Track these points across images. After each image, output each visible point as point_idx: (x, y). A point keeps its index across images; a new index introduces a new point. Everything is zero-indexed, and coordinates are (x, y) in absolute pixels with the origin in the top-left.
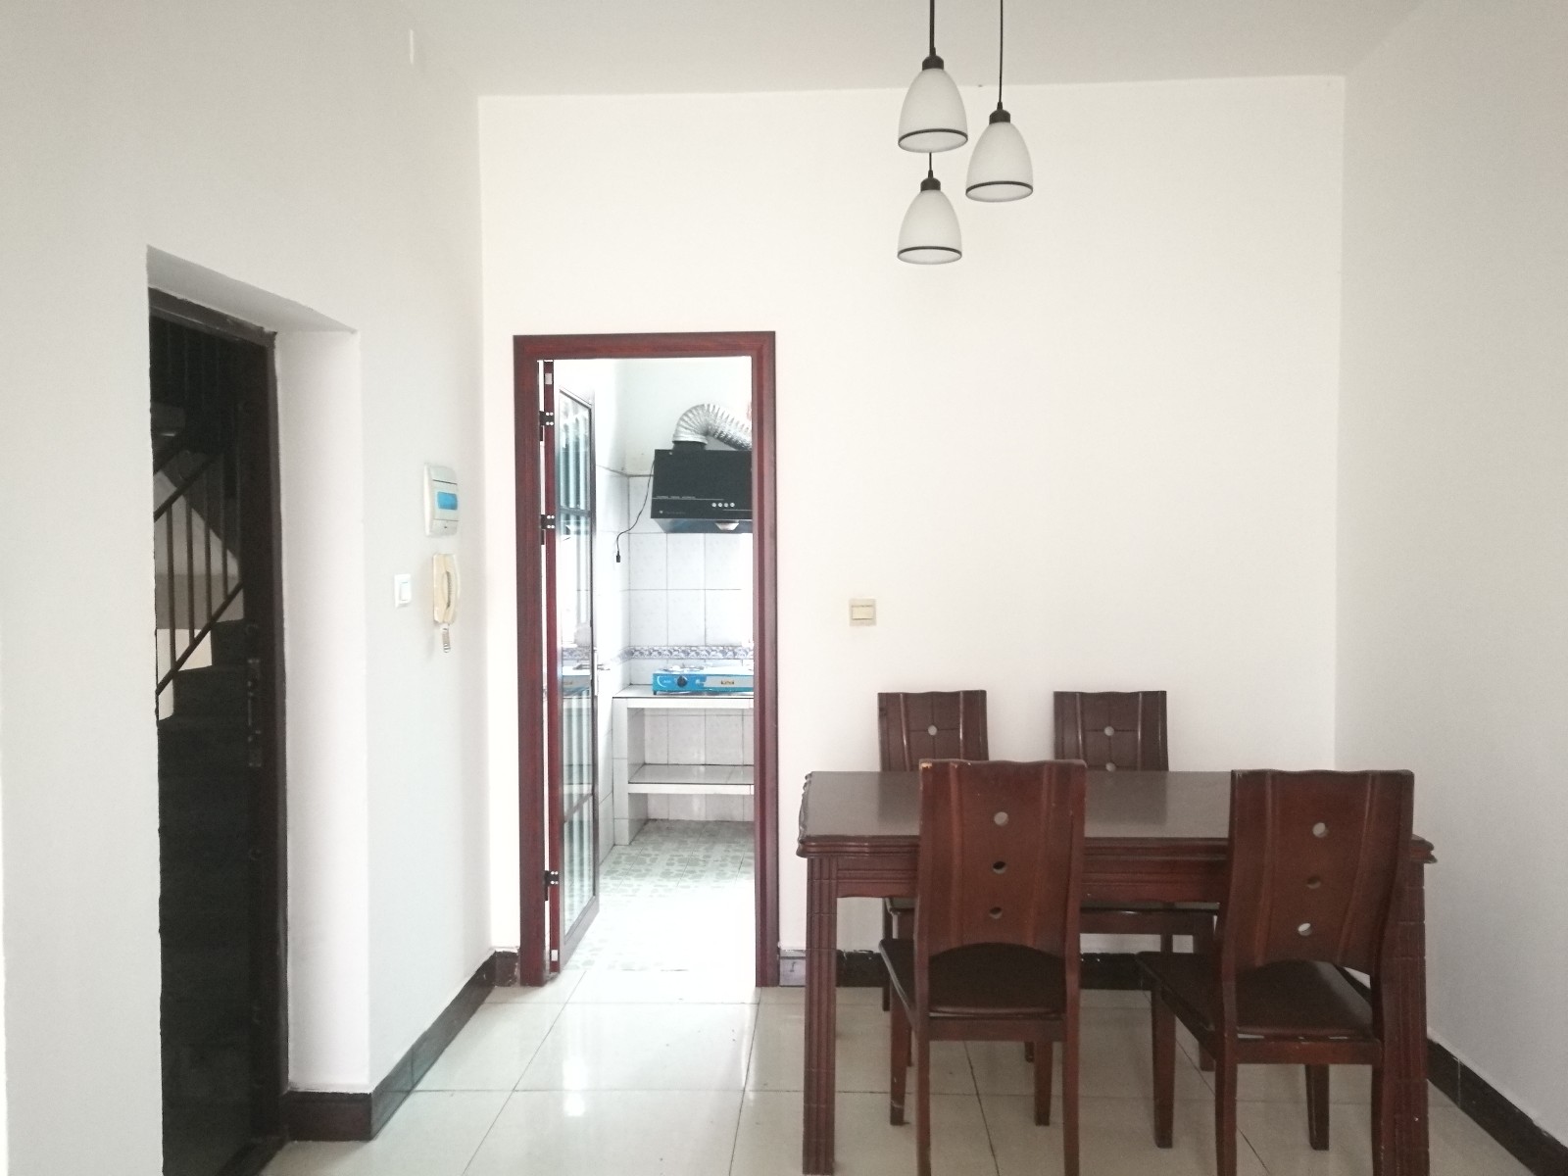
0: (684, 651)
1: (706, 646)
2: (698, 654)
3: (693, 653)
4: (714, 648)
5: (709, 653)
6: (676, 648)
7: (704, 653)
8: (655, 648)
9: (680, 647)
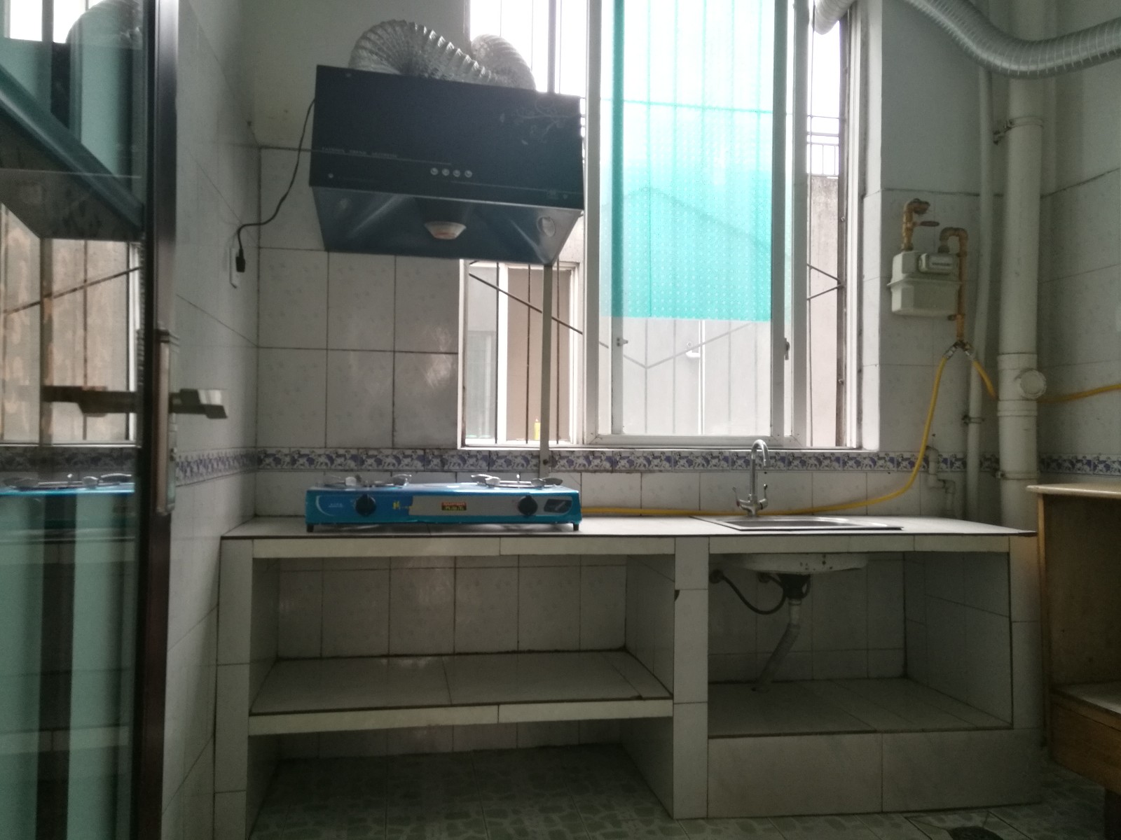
0: (354, 458)
1: (393, 448)
2: (379, 462)
3: (370, 461)
4: (408, 452)
5: (399, 461)
6: (341, 452)
7: (391, 460)
8: (303, 452)
9: (347, 449)
